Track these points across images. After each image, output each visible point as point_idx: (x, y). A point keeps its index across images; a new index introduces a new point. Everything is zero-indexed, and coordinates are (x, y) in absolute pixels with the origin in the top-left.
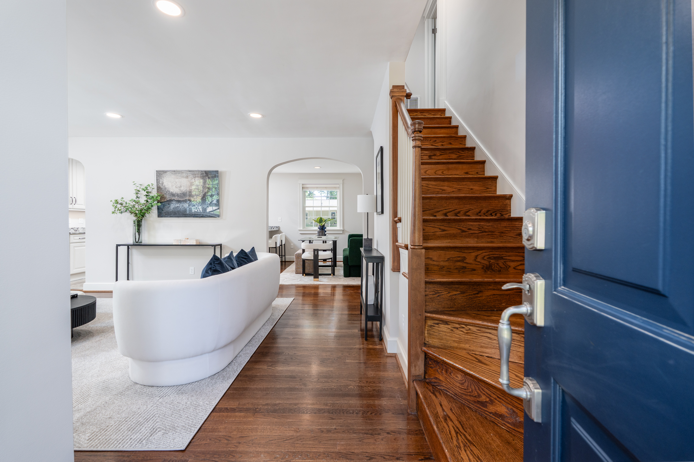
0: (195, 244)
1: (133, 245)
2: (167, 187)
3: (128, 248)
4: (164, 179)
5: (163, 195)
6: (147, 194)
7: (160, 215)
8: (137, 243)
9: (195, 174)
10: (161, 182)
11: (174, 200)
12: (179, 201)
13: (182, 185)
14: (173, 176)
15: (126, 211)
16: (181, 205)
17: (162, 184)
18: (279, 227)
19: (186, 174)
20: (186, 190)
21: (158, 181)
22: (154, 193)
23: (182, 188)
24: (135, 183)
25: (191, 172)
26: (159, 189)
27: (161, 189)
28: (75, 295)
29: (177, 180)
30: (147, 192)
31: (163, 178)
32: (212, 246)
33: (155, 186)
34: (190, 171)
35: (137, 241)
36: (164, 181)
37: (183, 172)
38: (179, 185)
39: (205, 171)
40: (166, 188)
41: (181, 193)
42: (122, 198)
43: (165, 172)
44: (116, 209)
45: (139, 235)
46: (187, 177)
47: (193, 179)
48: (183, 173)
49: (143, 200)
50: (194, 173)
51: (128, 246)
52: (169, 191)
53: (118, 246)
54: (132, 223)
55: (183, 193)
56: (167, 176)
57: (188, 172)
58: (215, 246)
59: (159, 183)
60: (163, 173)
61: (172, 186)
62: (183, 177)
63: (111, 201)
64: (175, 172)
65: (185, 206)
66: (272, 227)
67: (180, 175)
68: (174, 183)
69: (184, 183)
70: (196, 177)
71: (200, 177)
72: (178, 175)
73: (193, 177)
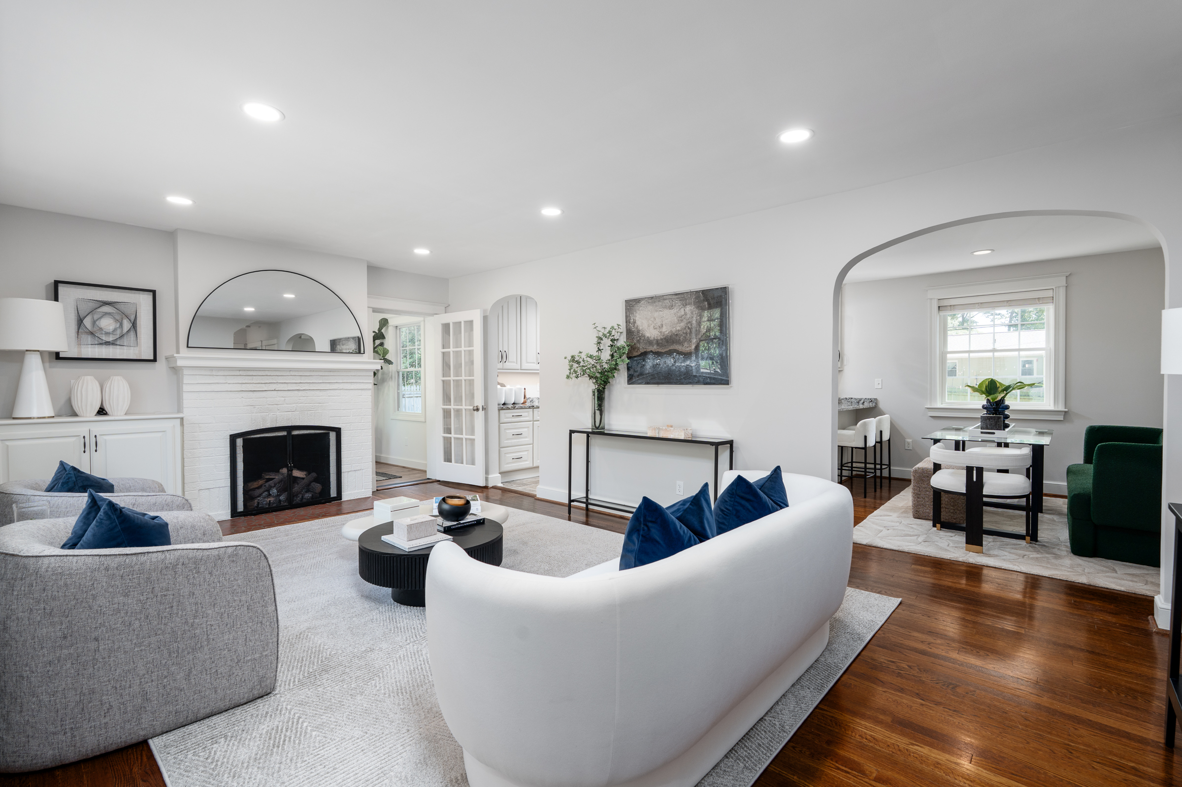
0: (682, 437)
1: (593, 433)
2: (641, 328)
3: (588, 437)
4: (637, 315)
5: (635, 344)
6: (611, 343)
7: (631, 380)
8: (597, 428)
9: (686, 299)
10: (632, 321)
11: (651, 351)
12: (658, 354)
13: (664, 323)
14: (650, 307)
15: (584, 374)
16: (663, 360)
17: (635, 322)
18: (875, 401)
19: (671, 301)
20: (671, 331)
21: (628, 318)
22: (622, 342)
23: (664, 329)
24: (596, 325)
25: (679, 296)
26: (629, 333)
27: (633, 332)
29: (656, 314)
30: (611, 340)
31: (634, 313)
32: (712, 444)
33: (623, 329)
34: (676, 294)
35: (597, 425)
36: (637, 319)
37: (665, 297)
38: (659, 324)
39: (703, 291)
40: (638, 331)
41: (662, 337)
42: (580, 353)
43: (637, 301)
44: (572, 371)
45: (601, 415)
46: (671, 307)
47: (682, 310)
48: (666, 299)
49: (606, 355)
50: (682, 297)
51: (588, 434)
52: (644, 336)
53: (572, 432)
54: (591, 394)
55: (665, 339)
56: (640, 309)
57: (674, 297)
58: (717, 445)
59: (630, 322)
60: (634, 303)
61: (649, 326)
62: (665, 307)
63: (565, 358)
64: (653, 300)
65: (669, 362)
66: (860, 400)
67: (660, 303)
68: (652, 319)
69: (667, 319)
70: (686, 305)
71: (694, 304)
72: (657, 304)
73: (682, 306)
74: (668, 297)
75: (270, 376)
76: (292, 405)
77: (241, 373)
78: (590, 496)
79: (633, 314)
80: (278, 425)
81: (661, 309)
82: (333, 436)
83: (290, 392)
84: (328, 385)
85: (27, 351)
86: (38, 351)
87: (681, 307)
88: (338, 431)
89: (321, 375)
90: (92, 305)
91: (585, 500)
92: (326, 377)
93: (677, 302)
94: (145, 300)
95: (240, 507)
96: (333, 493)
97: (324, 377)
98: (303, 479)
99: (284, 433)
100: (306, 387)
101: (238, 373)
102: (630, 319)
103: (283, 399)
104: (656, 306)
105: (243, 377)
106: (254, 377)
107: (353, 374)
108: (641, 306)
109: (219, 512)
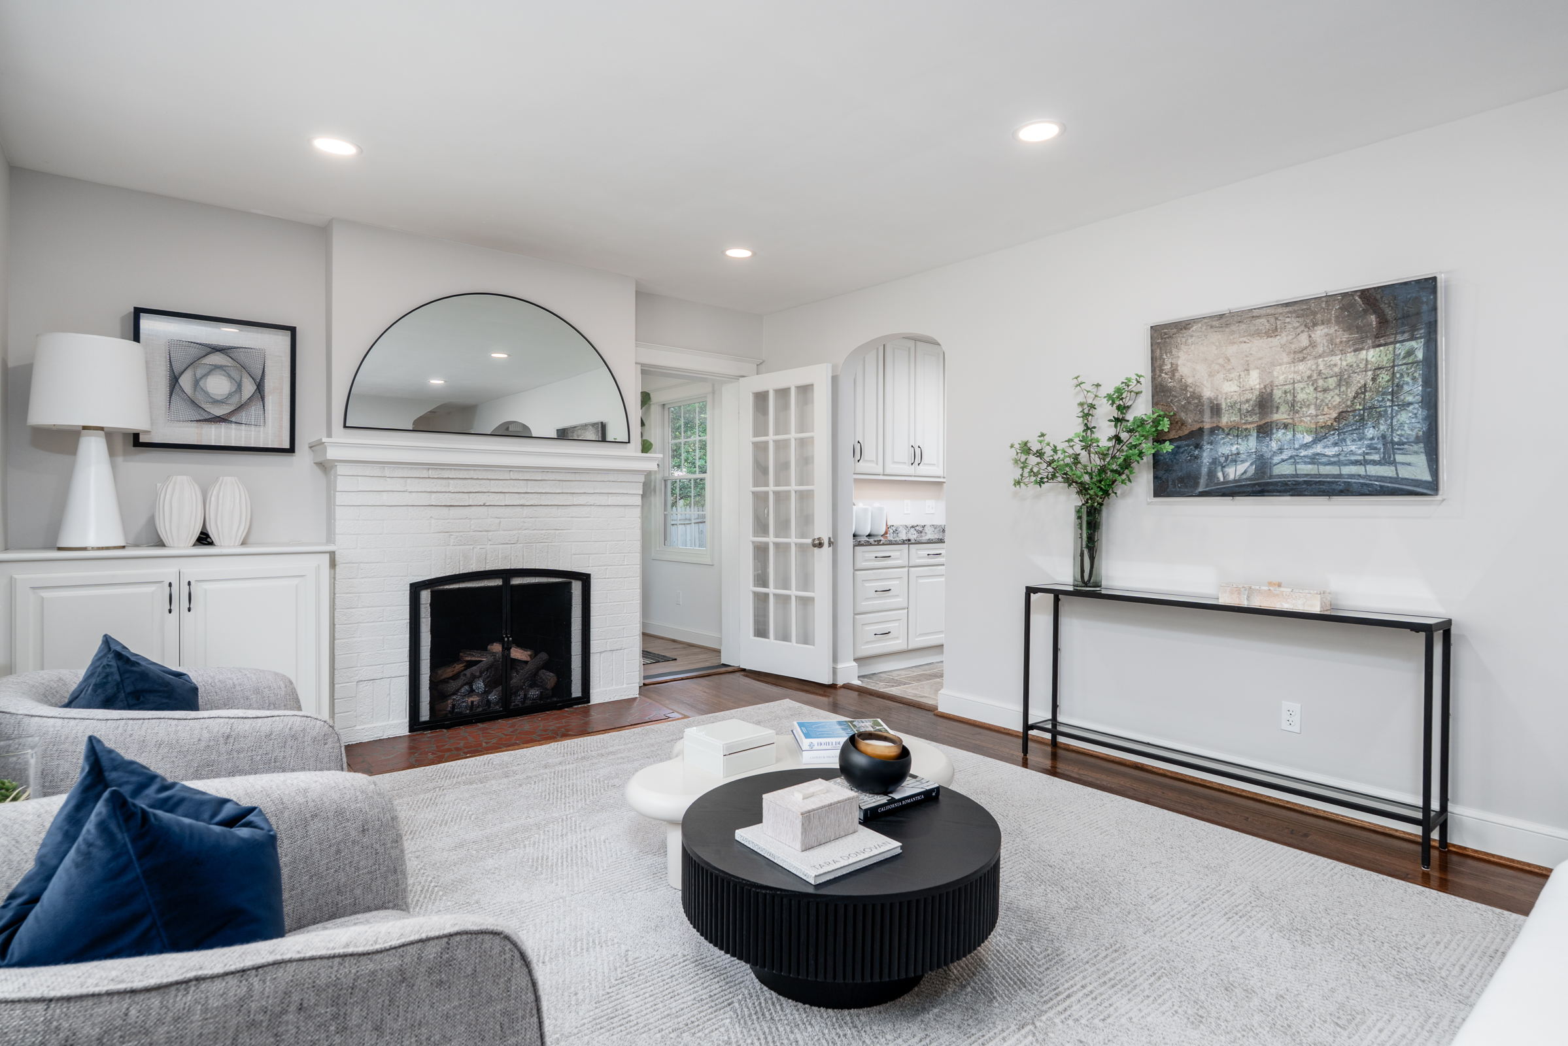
0: (1316, 609)
1: (1076, 593)
2: (1190, 381)
3: (1057, 601)
4: (1181, 354)
5: (1175, 414)
6: (1116, 414)
7: (1162, 489)
8: (1086, 584)
9: (1314, 313)
10: (1167, 367)
11: (1218, 427)
12: (1235, 433)
13: (1251, 367)
14: (1215, 337)
15: (1054, 477)
16: (1246, 445)
17: (1174, 370)
19: (1272, 320)
20: (1271, 383)
21: (1158, 363)
22: (1142, 408)
23: (1254, 380)
24: (1080, 380)
25: (1296, 308)
26: (1160, 392)
27: (1170, 390)
28: (932, 790)
29: (1231, 350)
30: (1119, 408)
31: (1174, 351)
32: (1415, 627)
33: (1146, 387)
34: (1287, 305)
35: (1086, 577)
36: (1180, 362)
37: (1255, 313)
38: (1239, 369)
39: (1363, 292)
40: (1185, 388)
41: (1248, 397)
42: (1043, 435)
43: (1182, 326)
44: (1027, 471)
45: (1092, 559)
46: (1273, 332)
47: (1304, 335)
48: (1258, 317)
50: (1305, 310)
51: (1057, 594)
52: (1199, 397)
53: (1030, 591)
54: (1072, 516)
55: (1255, 400)
56: (1190, 341)
57: (1280, 310)
58: (1427, 630)
59: (1161, 371)
60: (1175, 330)
61: (1212, 375)
62: (1258, 333)
63: (1012, 446)
64: (1223, 321)
67: (1243, 326)
68: (1221, 361)
69: (1260, 359)
70: (1315, 325)
71: (1338, 323)
72: (1234, 328)
73: (1302, 328)
74: (1263, 312)
75: (477, 479)
76: (511, 532)
77: (431, 473)
78: (1060, 719)
79: (1171, 352)
80: (489, 567)
81: (1244, 339)
82: (576, 587)
83: (509, 509)
84: (570, 497)
85: (85, 428)
86: (102, 429)
87: (1299, 330)
88: (585, 579)
89: (560, 479)
90: (195, 352)
91: (1050, 726)
92: (567, 483)
93: (1288, 320)
94: (278, 344)
95: (425, 715)
96: (576, 691)
97: (564, 483)
98: (526, 662)
99: (498, 582)
100: (534, 500)
101: (424, 474)
102: (1163, 364)
103: (497, 521)
104: (1233, 332)
105: (432, 481)
106: (451, 481)
107: (611, 477)
108: (1192, 336)
109: (391, 722)
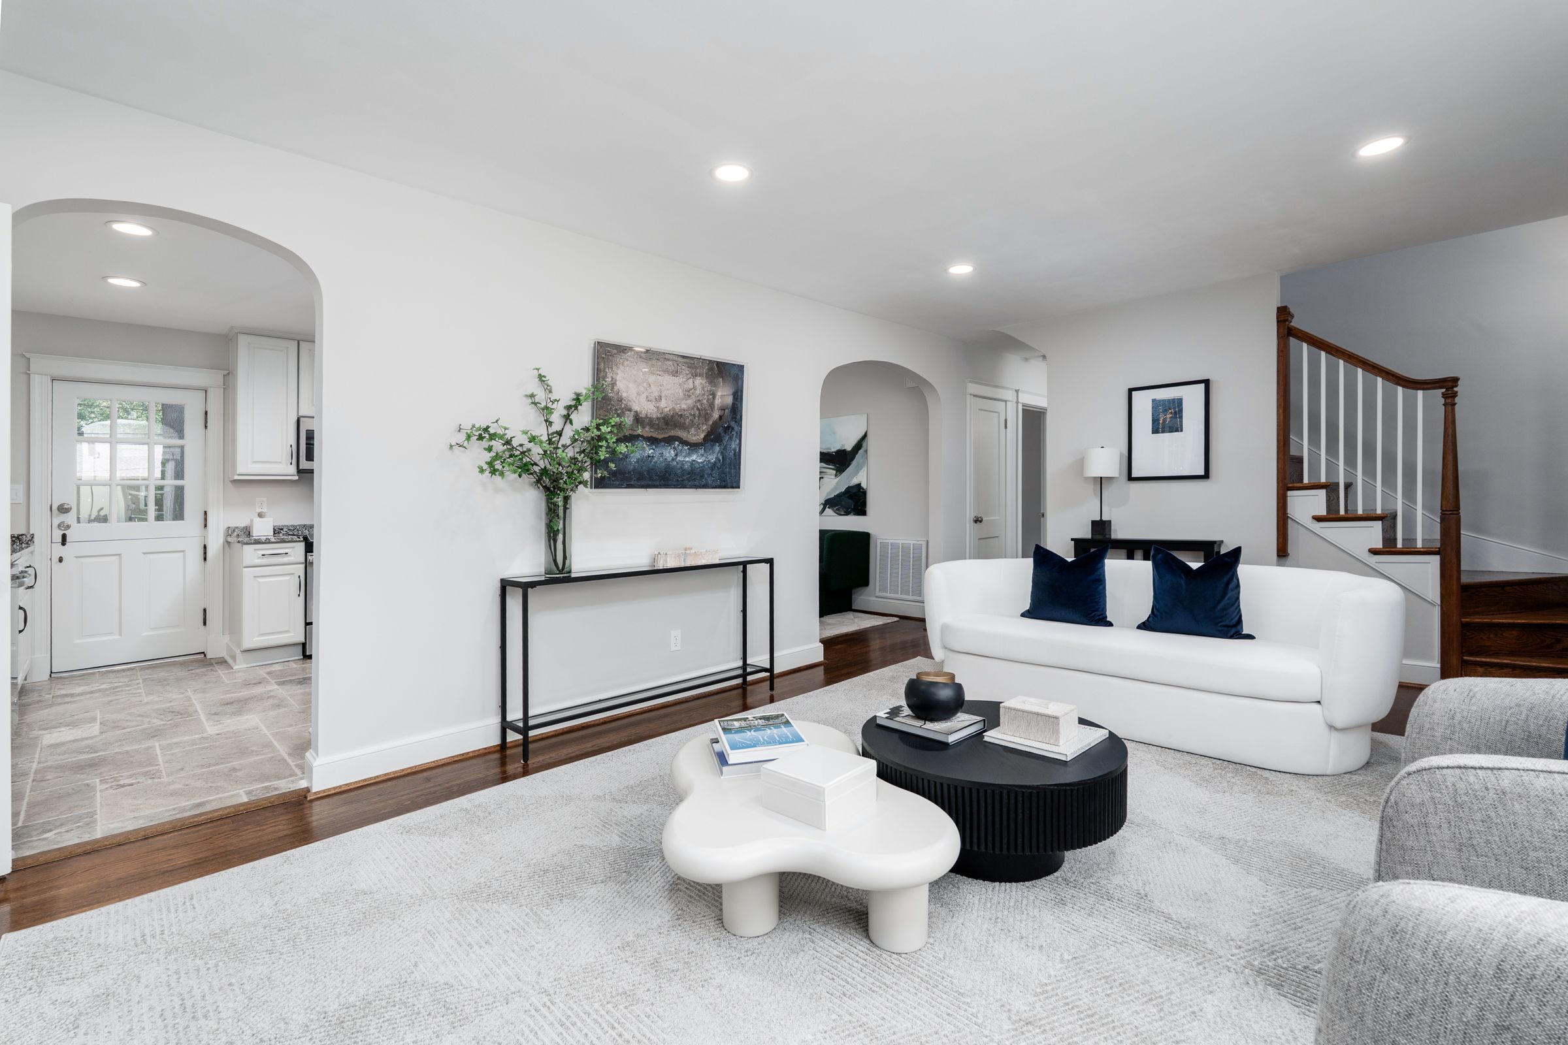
1: (543, 583)
2: (624, 395)
3: (525, 595)
4: (618, 372)
7: (598, 483)
8: (561, 572)
9: (696, 368)
10: (607, 380)
11: (642, 436)
12: (653, 441)
13: (663, 395)
14: (642, 366)
16: (658, 451)
17: (613, 384)
19: (676, 365)
20: (673, 409)
21: (602, 375)
23: (663, 404)
25: (688, 361)
27: (609, 399)
29: (652, 379)
31: (614, 368)
34: (684, 357)
35: (560, 565)
36: (618, 378)
37: (665, 357)
38: (656, 394)
39: (718, 362)
40: (620, 400)
41: (659, 416)
43: (622, 349)
46: (675, 373)
47: (691, 381)
48: (668, 360)
50: (693, 364)
52: (630, 409)
55: (664, 418)
56: (626, 363)
57: (680, 359)
59: (601, 382)
60: (615, 353)
61: (638, 394)
62: (666, 371)
64: (651, 356)
65: (668, 455)
67: (660, 363)
68: (645, 385)
69: (668, 390)
70: (696, 376)
71: (707, 378)
72: (654, 362)
73: (690, 375)
74: (671, 357)
79: (612, 368)
81: (660, 373)
87: (689, 376)
93: (683, 367)
102: (604, 378)
104: (653, 366)
108: (627, 360)
